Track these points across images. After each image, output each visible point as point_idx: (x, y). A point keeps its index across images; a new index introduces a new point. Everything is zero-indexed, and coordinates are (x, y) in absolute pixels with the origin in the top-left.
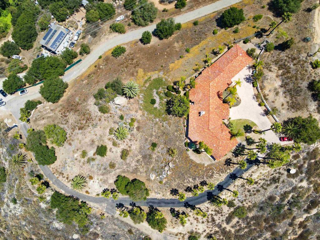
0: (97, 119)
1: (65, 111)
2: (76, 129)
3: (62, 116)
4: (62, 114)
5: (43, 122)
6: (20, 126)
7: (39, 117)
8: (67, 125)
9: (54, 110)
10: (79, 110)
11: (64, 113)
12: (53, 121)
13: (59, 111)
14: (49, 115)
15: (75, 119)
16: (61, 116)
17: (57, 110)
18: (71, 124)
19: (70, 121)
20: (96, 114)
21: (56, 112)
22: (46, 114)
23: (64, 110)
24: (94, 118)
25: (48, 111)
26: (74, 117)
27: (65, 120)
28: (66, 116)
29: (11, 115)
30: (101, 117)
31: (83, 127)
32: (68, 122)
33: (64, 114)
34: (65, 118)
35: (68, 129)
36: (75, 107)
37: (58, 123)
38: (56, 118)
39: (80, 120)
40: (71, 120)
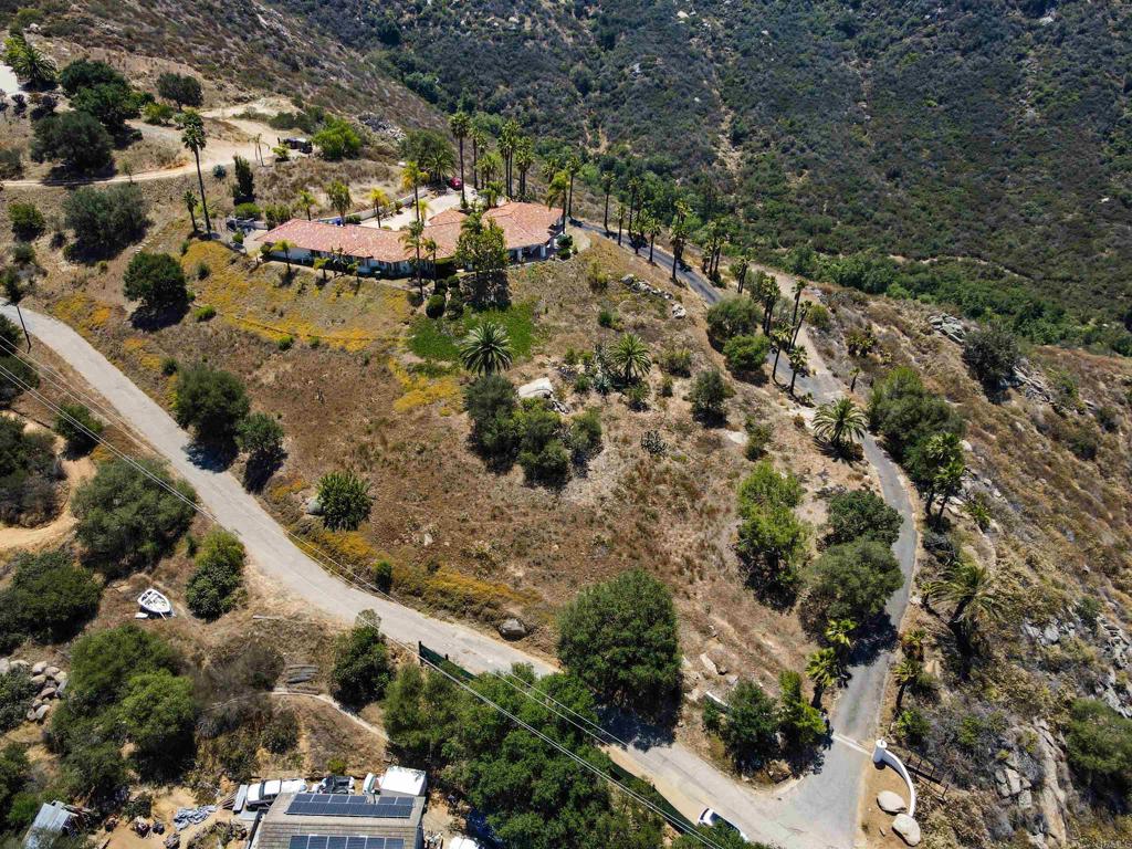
0: (628, 450)
1: (673, 573)
2: (705, 504)
3: (697, 579)
4: (691, 582)
5: (770, 643)
6: (865, 743)
7: (768, 673)
8: (715, 542)
9: (697, 628)
10: (637, 525)
11: (681, 572)
12: (737, 600)
13: (689, 598)
14: (730, 630)
15: (678, 526)
16: (701, 579)
17: (688, 609)
18: (700, 529)
19: (694, 541)
20: (615, 459)
21: (698, 608)
22: (734, 645)
23: (674, 579)
24: (633, 462)
25: (721, 647)
26: (670, 532)
27: (703, 558)
28: (689, 561)
29: (865, 828)
30: (615, 441)
31: (683, 485)
32: (702, 546)
33: (687, 573)
34: (697, 561)
35: (725, 532)
36: (636, 545)
37: (731, 579)
38: (720, 595)
39: (669, 504)
40: (689, 536)
